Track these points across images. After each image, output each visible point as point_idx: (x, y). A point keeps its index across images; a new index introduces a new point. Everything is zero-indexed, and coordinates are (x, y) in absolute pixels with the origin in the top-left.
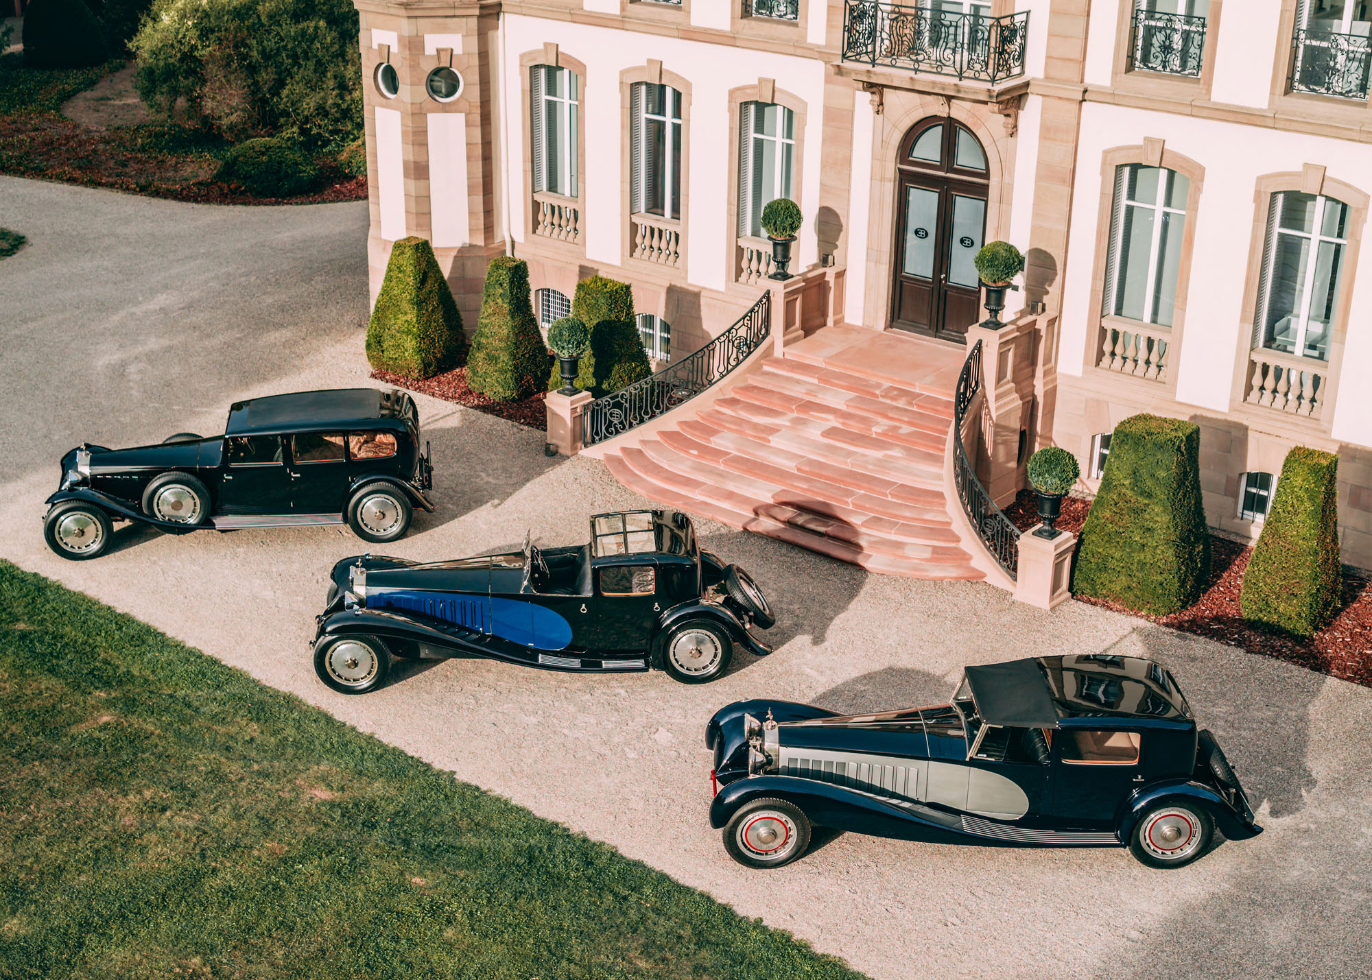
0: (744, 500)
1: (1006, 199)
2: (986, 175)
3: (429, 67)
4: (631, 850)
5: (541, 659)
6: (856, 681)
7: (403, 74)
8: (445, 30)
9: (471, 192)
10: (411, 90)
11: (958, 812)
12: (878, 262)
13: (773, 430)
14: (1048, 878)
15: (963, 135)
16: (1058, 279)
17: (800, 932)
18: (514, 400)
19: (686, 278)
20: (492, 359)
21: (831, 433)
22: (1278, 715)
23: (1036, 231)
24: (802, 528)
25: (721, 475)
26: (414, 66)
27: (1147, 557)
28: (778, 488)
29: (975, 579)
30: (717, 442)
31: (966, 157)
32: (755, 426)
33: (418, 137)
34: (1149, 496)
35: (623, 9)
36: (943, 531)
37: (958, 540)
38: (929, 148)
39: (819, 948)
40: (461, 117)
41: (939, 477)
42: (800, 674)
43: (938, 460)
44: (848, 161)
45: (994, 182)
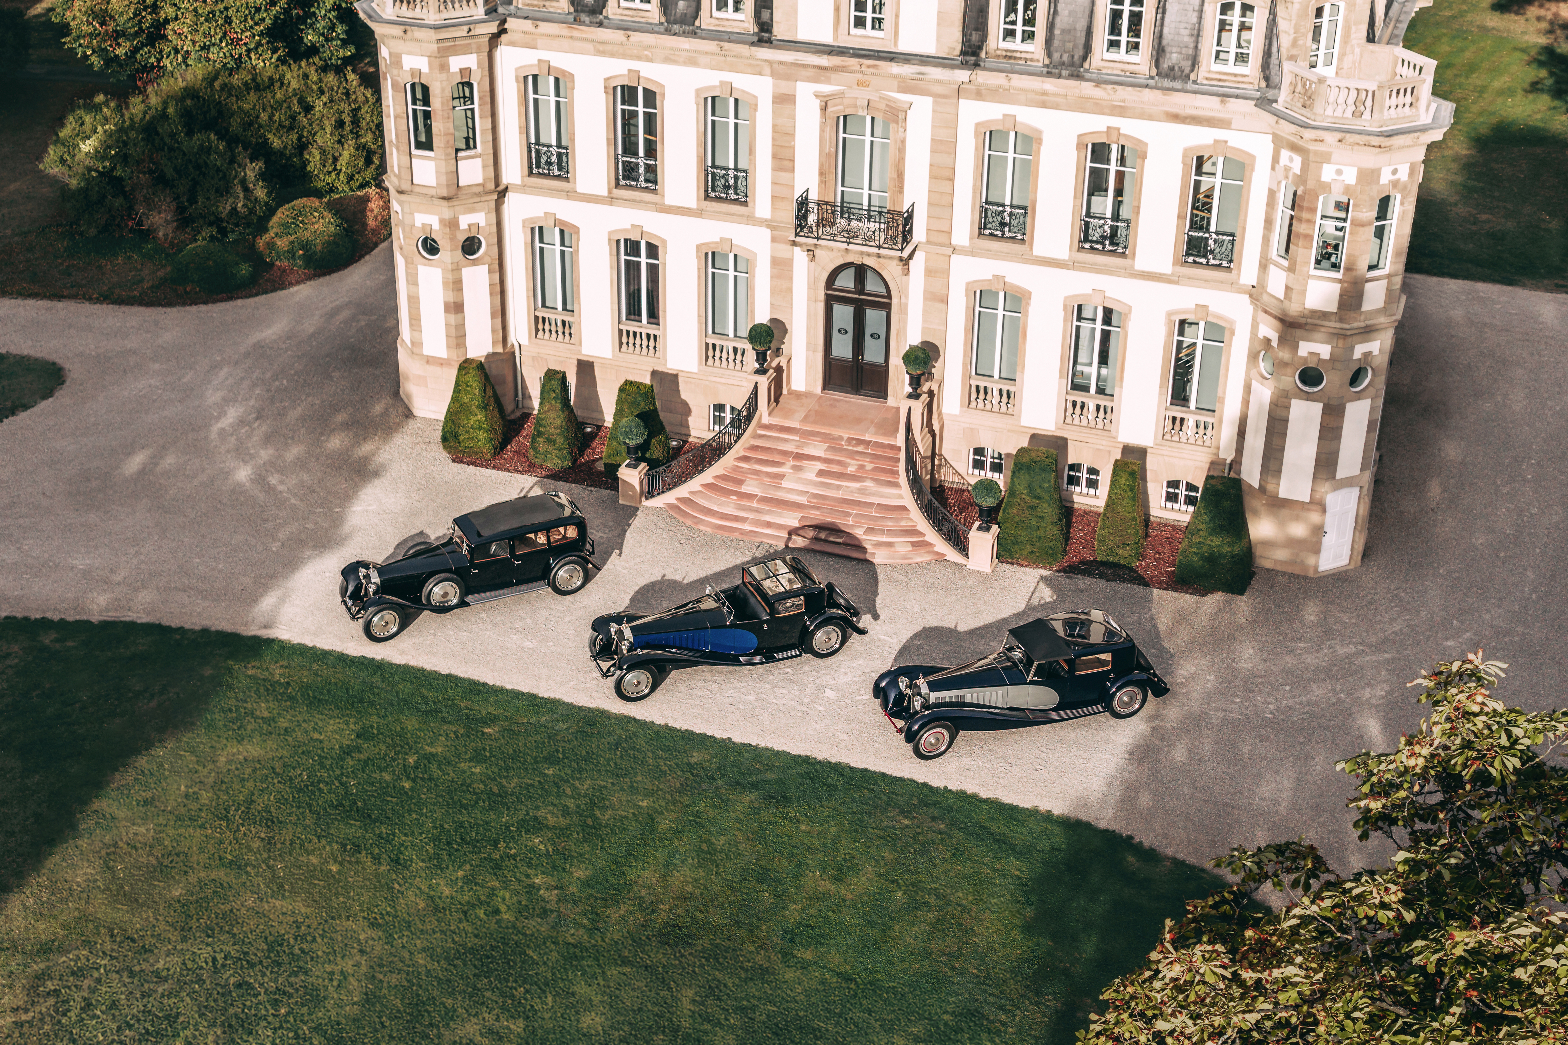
0: (780, 527)
1: (904, 310)
2: (889, 296)
3: (462, 238)
4: (858, 762)
5: (743, 660)
6: (913, 638)
7: (442, 242)
8: (472, 211)
9: (493, 316)
10: (449, 254)
11: (1023, 710)
12: (815, 351)
13: (781, 476)
14: (1073, 735)
15: (869, 275)
16: (941, 358)
17: (970, 789)
18: (570, 468)
19: (665, 365)
20: (550, 441)
21: (821, 473)
22: (1140, 618)
23: (924, 330)
24: (826, 541)
25: (757, 511)
26: (453, 239)
27: (1040, 532)
28: (800, 515)
29: (940, 559)
30: (745, 489)
31: (872, 285)
32: (768, 474)
33: (457, 285)
34: (1039, 498)
35: (610, 192)
36: (913, 532)
37: (923, 535)
38: (846, 281)
39: (984, 796)
40: (485, 268)
41: (900, 497)
42: (879, 640)
43: (896, 485)
44: (790, 290)
45: (895, 301)
